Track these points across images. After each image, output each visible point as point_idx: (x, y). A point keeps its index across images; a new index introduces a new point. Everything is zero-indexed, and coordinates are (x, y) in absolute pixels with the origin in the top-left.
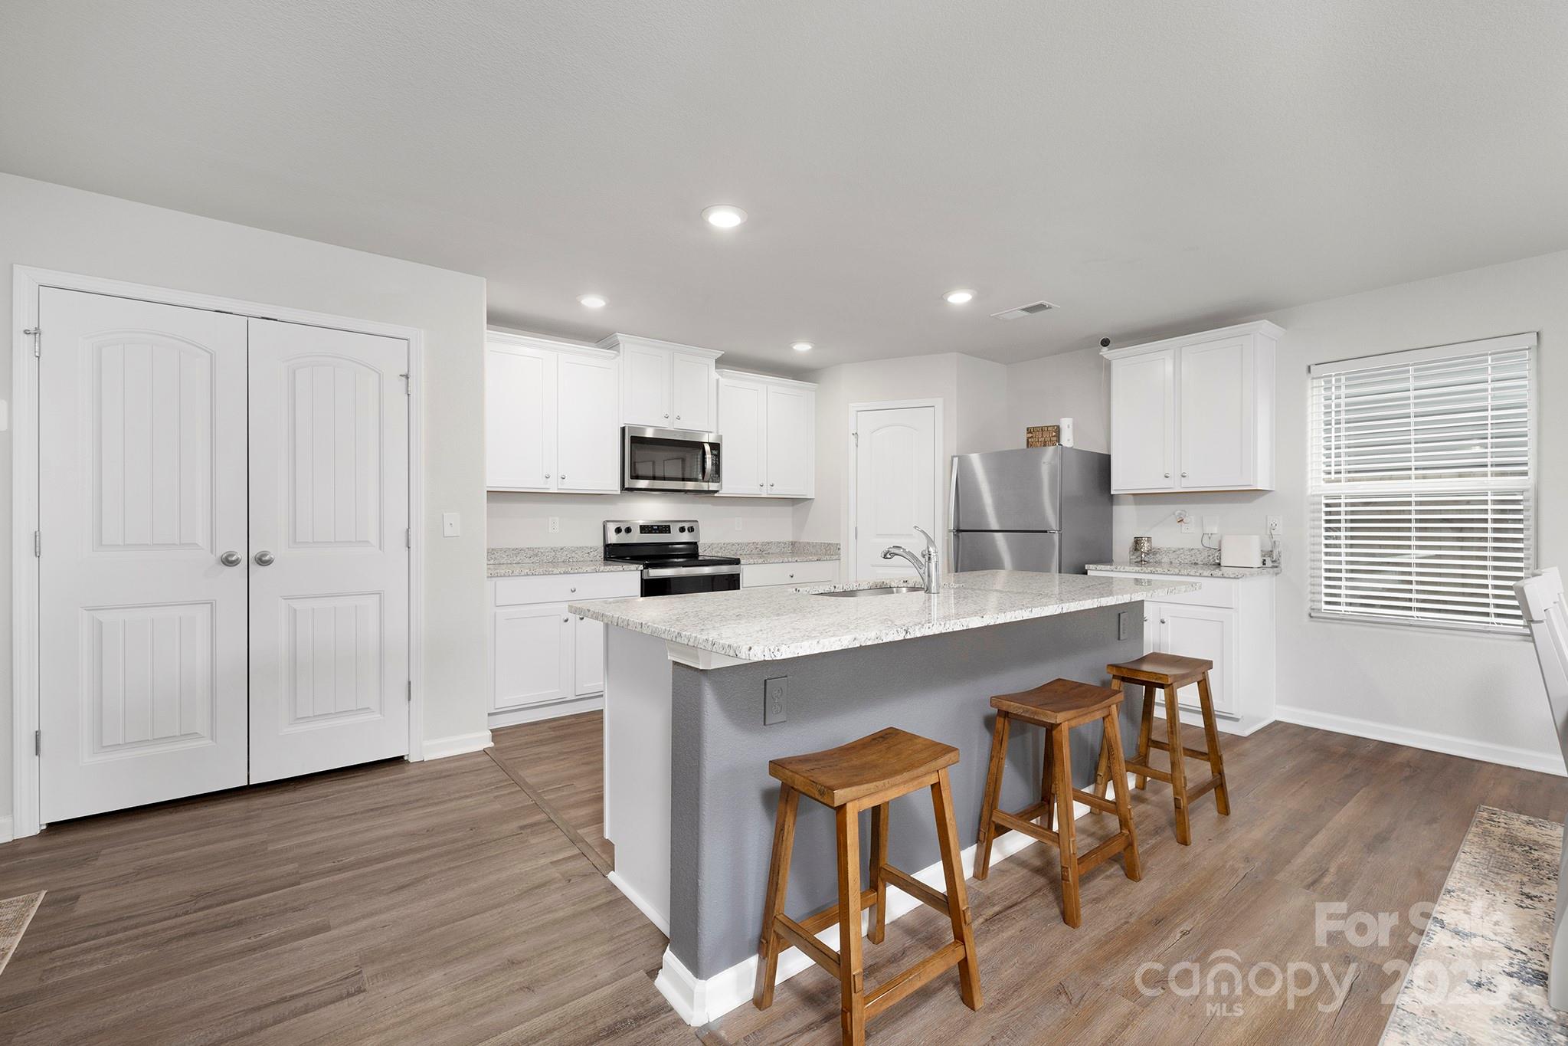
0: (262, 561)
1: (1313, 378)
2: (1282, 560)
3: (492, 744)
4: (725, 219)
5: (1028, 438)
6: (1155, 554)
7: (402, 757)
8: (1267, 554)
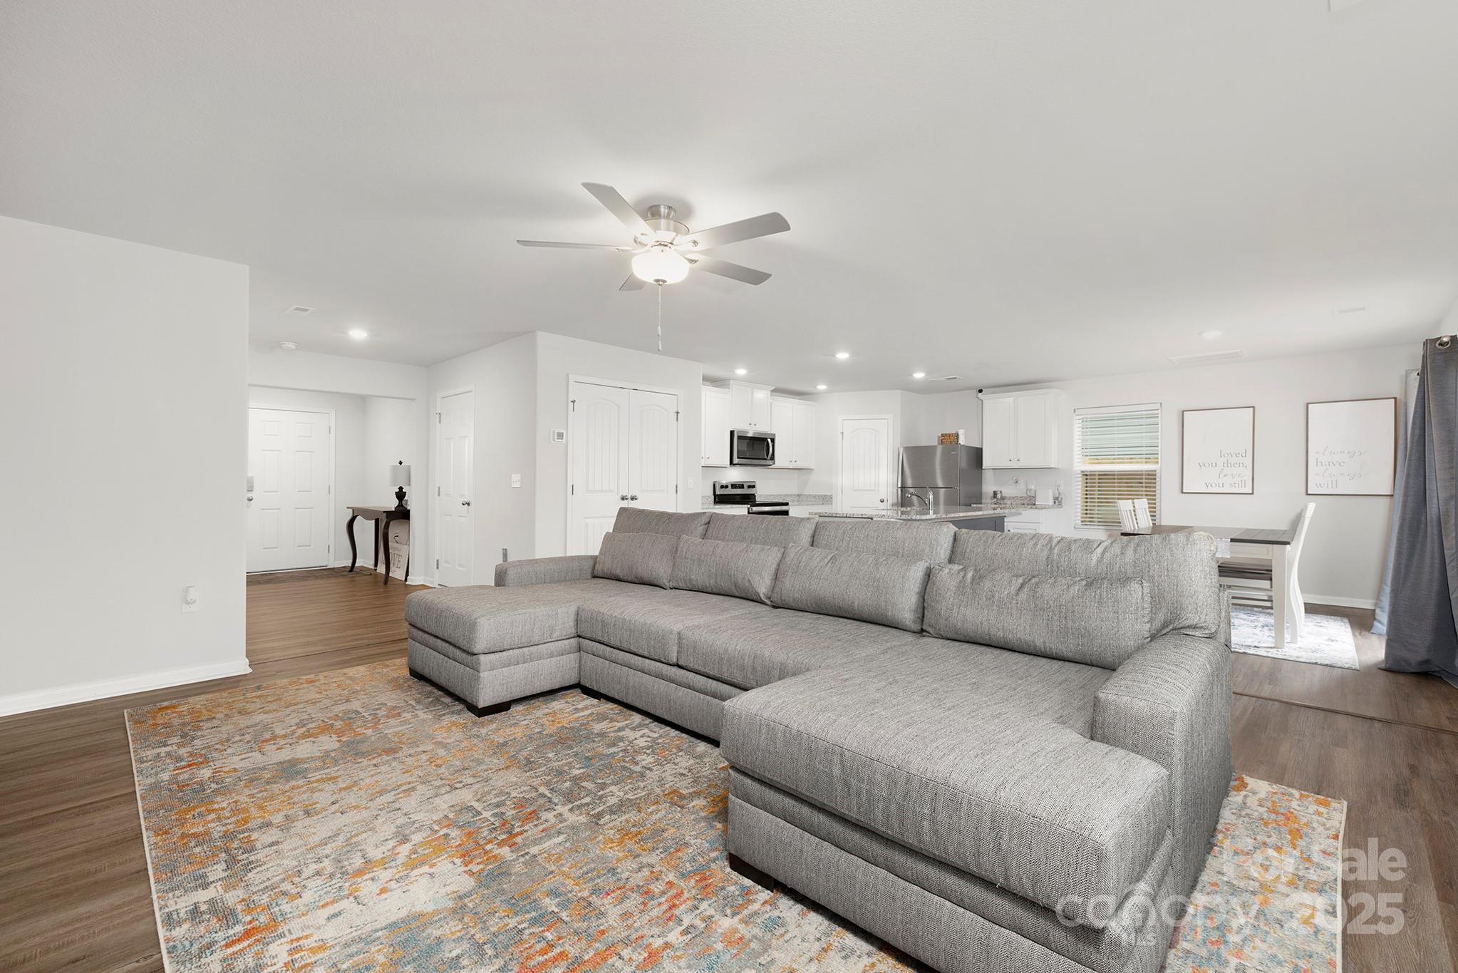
0: (633, 499)
1: (1076, 416)
2: (1063, 501)
5: (942, 439)
6: (1003, 499)
8: (1056, 499)
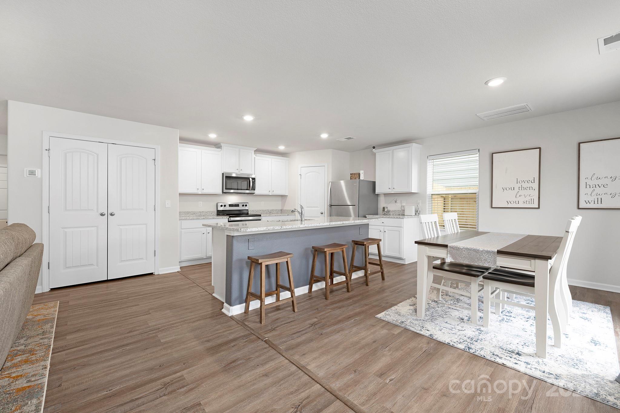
0: (112, 215)
1: (429, 160)
2: (421, 213)
3: (180, 270)
4: (248, 118)
5: (351, 177)
6: (388, 212)
7: (152, 273)
8: (416, 211)
